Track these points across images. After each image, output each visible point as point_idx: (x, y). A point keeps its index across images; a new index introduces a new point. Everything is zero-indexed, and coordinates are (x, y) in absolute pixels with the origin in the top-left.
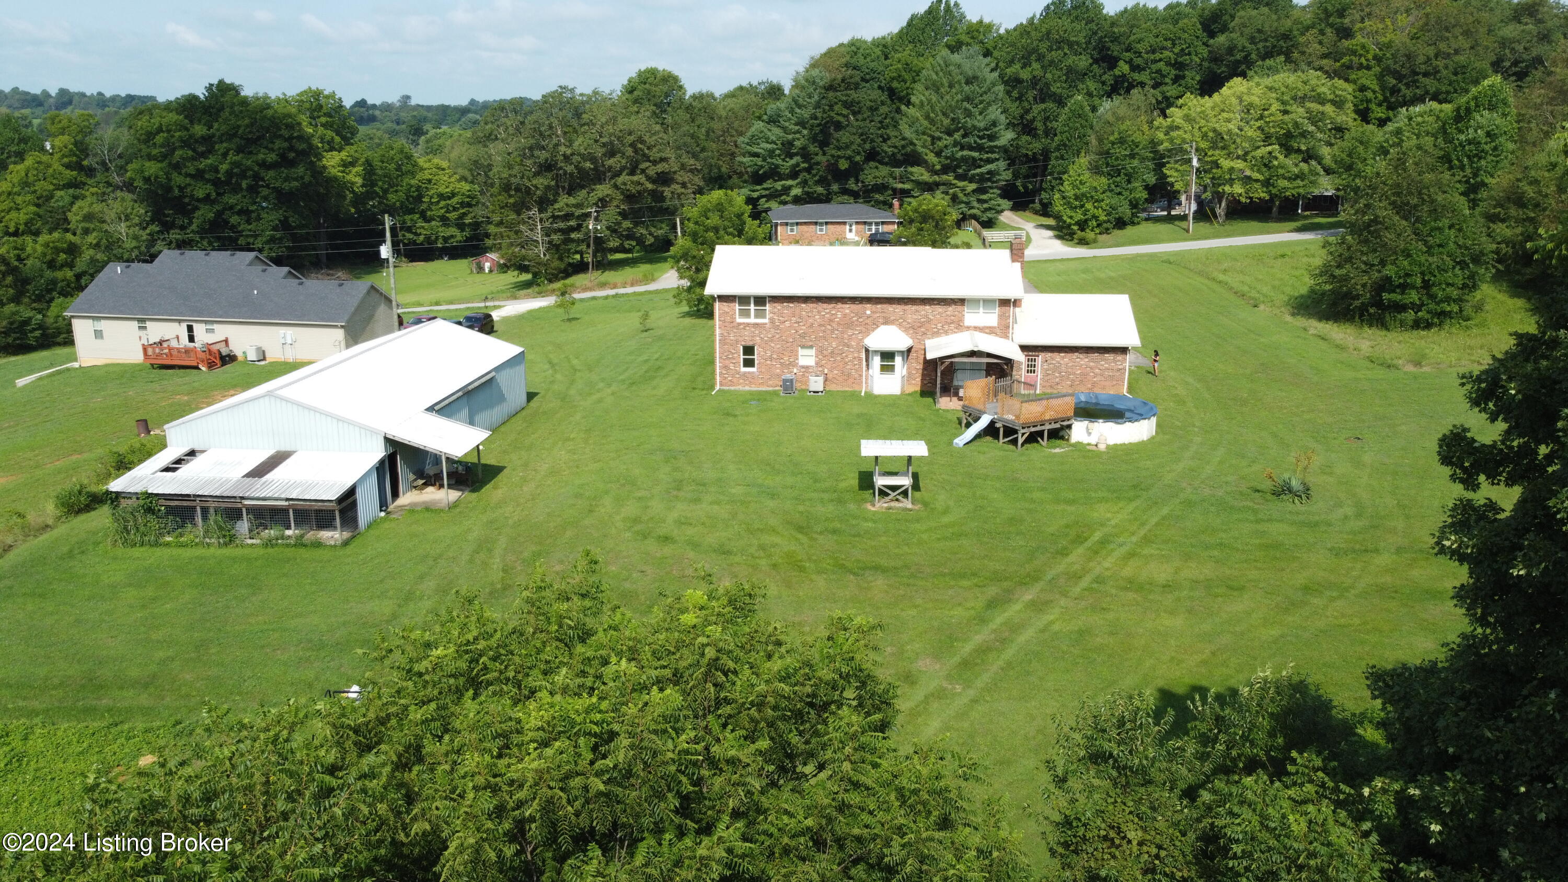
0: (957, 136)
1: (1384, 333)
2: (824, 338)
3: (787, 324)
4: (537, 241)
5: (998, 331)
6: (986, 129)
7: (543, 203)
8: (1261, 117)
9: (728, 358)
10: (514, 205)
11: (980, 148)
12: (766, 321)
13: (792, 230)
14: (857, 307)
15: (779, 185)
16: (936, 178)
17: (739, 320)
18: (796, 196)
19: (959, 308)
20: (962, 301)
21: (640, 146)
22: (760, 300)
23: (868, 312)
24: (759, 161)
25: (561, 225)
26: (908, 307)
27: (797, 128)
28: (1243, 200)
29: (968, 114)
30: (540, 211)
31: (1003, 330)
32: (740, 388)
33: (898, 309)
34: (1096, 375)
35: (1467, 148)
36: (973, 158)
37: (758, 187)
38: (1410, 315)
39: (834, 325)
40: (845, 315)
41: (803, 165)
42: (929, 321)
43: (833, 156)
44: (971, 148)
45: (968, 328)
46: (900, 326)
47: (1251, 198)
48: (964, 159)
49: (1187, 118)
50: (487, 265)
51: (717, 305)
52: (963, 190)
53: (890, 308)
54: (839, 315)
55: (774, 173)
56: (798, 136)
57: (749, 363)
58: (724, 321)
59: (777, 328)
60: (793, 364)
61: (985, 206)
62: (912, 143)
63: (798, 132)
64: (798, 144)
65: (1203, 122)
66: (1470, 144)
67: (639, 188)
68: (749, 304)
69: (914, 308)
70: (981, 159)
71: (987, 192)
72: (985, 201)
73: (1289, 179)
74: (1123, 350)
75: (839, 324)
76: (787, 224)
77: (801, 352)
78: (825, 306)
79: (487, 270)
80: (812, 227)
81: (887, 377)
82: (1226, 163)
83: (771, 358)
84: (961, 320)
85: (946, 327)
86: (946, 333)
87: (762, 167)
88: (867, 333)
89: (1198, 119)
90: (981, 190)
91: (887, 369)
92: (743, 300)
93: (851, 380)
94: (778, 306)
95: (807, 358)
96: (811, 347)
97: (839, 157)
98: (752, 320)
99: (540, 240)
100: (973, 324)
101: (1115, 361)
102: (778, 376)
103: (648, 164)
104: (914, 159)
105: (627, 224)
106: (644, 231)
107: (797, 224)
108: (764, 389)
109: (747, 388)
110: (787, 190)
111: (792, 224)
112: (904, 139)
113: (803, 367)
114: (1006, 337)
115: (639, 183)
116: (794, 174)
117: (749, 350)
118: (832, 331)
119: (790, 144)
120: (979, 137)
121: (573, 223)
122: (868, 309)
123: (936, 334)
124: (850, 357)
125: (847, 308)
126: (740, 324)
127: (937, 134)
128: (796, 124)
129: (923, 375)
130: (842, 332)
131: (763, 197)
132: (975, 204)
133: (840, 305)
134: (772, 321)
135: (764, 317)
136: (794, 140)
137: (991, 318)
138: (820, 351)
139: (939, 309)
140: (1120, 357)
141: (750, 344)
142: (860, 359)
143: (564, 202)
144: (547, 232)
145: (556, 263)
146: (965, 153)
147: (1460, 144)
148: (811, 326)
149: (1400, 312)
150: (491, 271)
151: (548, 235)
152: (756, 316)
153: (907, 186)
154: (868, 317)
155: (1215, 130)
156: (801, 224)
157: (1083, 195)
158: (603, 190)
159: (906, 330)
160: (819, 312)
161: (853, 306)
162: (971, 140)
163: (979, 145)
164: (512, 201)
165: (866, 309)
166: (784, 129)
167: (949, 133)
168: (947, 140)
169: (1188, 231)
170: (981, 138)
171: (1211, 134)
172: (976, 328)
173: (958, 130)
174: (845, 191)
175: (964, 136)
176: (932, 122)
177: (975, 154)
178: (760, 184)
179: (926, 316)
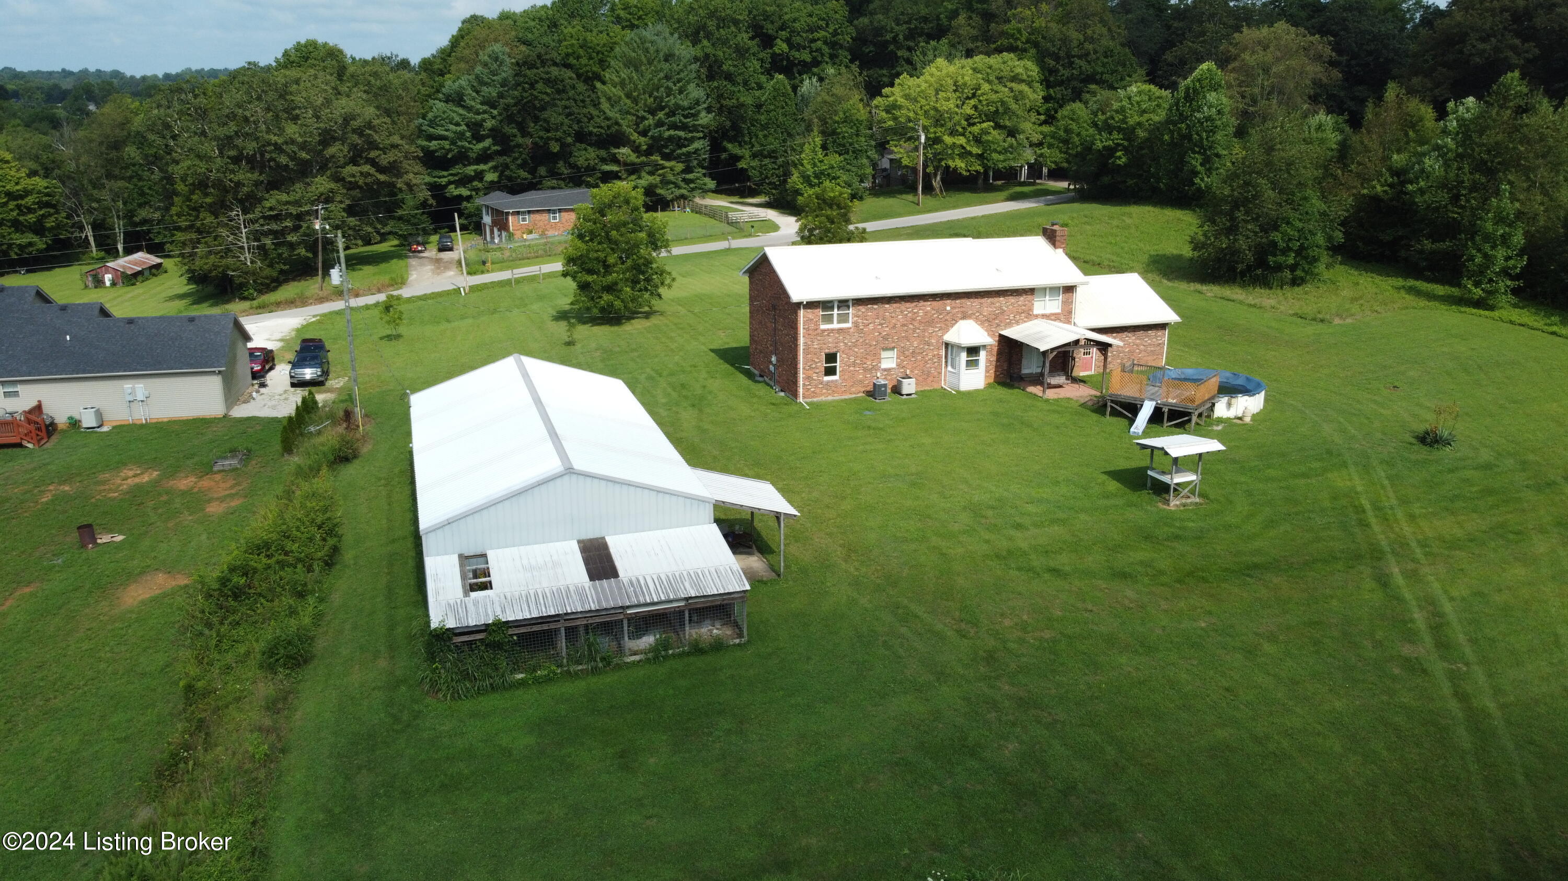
0: (661, 115)
1: (1268, 291)
2: (906, 338)
3: (871, 327)
4: (242, 248)
5: (1062, 317)
6: (690, 108)
7: (248, 203)
8: (974, 95)
9: (811, 368)
10: (210, 205)
11: (684, 127)
12: (849, 325)
13: (524, 220)
14: (937, 304)
15: (471, 170)
16: (643, 159)
17: (823, 327)
18: (492, 182)
19: (1029, 297)
20: (1031, 291)
21: (368, 131)
22: (843, 303)
23: (948, 308)
24: (446, 144)
25: (274, 226)
26: (984, 300)
27: (485, 107)
28: (964, 173)
29: (669, 92)
30: (245, 212)
31: (1066, 316)
32: (823, 398)
33: (975, 303)
34: (1141, 352)
36: (680, 138)
37: (445, 173)
38: (1287, 274)
39: (916, 324)
40: (926, 313)
41: (496, 148)
42: (1003, 312)
43: (541, 138)
44: (674, 126)
45: (1037, 316)
46: (977, 320)
47: (969, 171)
48: (671, 138)
49: (907, 97)
50: (108, 278)
51: (802, 312)
52: (672, 169)
53: (968, 302)
54: (921, 313)
55: (462, 158)
56: (486, 116)
57: (830, 371)
58: (808, 329)
59: (860, 331)
60: (876, 368)
61: (692, 185)
62: (617, 123)
63: (485, 112)
64: (489, 124)
65: (923, 102)
67: (369, 180)
68: (832, 308)
69: (990, 300)
70: (686, 139)
71: (692, 172)
72: (692, 181)
73: (1000, 153)
74: (1162, 326)
75: (920, 322)
76: (518, 213)
77: (884, 354)
78: (908, 305)
79: (108, 283)
80: (545, 216)
81: (973, 372)
82: (948, 140)
83: (854, 364)
84: (1031, 309)
85: (1019, 316)
86: (1018, 323)
87: (450, 150)
88: (946, 329)
89: (919, 99)
90: (688, 170)
91: (972, 364)
92: (826, 305)
93: (931, 379)
94: (862, 309)
95: (889, 361)
96: (893, 349)
97: (549, 139)
98: (835, 325)
99: (246, 245)
100: (1041, 312)
101: (1156, 337)
102: (861, 381)
103: (377, 153)
104: (619, 139)
105: (352, 221)
106: (370, 229)
107: (529, 212)
108: (846, 397)
109: (830, 398)
110: (479, 176)
111: (524, 213)
112: (608, 119)
113: (885, 370)
114: (1069, 322)
115: (368, 174)
116: (484, 157)
117: (831, 358)
118: (914, 331)
119: (479, 125)
120: (683, 115)
121: (288, 223)
122: (948, 306)
123: (1009, 325)
124: (930, 355)
125: (928, 306)
126: (824, 331)
127: (641, 113)
128: (482, 104)
129: (996, 367)
130: (924, 330)
131: (450, 183)
132: (682, 184)
133: (922, 303)
134: (856, 324)
135: (846, 321)
136: (484, 120)
137: (1053, 305)
138: (902, 353)
139: (1012, 300)
140: (1160, 333)
141: (833, 351)
142: (940, 357)
143: (275, 199)
144: (256, 236)
145: (267, 272)
146: (672, 132)
147: (1199, 121)
148: (894, 327)
149: (1276, 272)
150: (114, 284)
151: (257, 239)
152: (839, 322)
153: (615, 168)
154: (948, 313)
155: (936, 109)
156: (533, 212)
157: (822, 173)
158: (322, 184)
159: (982, 324)
160: (902, 312)
161: (935, 304)
162: (676, 119)
163: (683, 124)
164: (208, 200)
165: (946, 305)
166: (469, 109)
167: (652, 112)
168: (650, 121)
169: (918, 204)
170: (686, 117)
171: (932, 112)
172: (1043, 316)
173: (662, 109)
174: (553, 174)
175: (668, 115)
176: (635, 101)
177: (681, 134)
178: (447, 170)
179: (1000, 308)
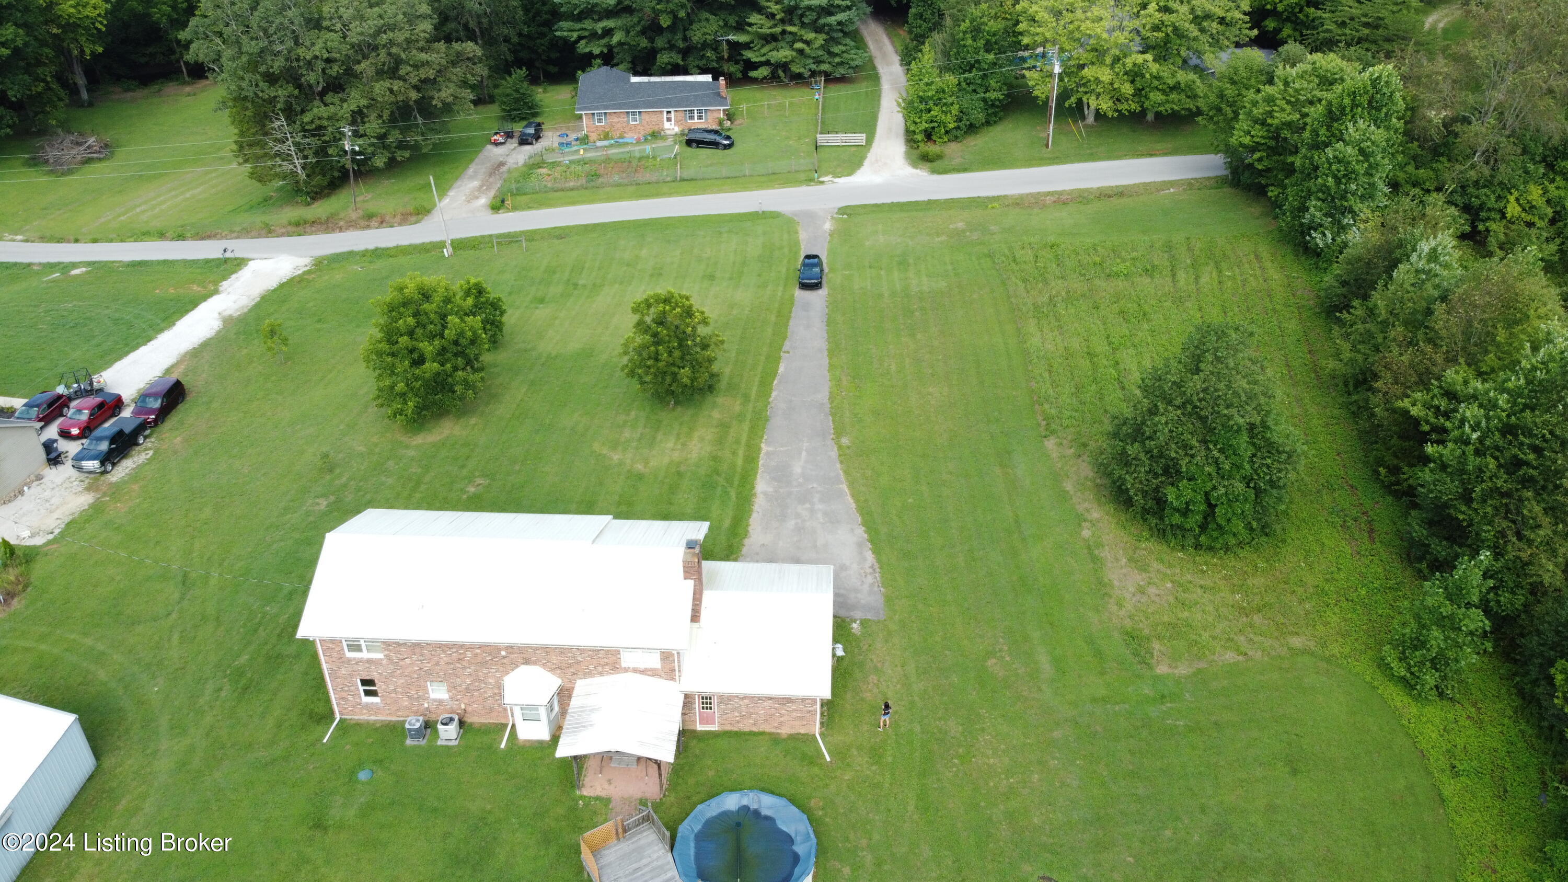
2: (456, 675)
3: (408, 661)
5: (663, 674)
9: (343, 691)
12: (381, 657)
13: (600, 120)
14: (488, 647)
17: (350, 656)
19: (612, 652)
20: (614, 649)
23: (503, 653)
26: (551, 650)
31: (669, 672)
32: (364, 717)
33: (539, 651)
34: (782, 716)
35: (1334, 167)
39: (465, 664)
40: (476, 655)
42: (579, 662)
45: (626, 670)
46: (544, 666)
51: (318, 642)
53: (529, 653)
54: (469, 654)
57: (371, 694)
58: (331, 657)
59: (396, 664)
60: (423, 698)
66: (1339, 162)
68: (357, 640)
69: (558, 650)
75: (470, 662)
76: (593, 114)
77: (430, 687)
80: (623, 117)
81: (533, 722)
83: (395, 692)
84: (617, 662)
85: (600, 669)
86: (602, 673)
88: (506, 671)
91: (530, 716)
93: (496, 714)
94: (393, 644)
95: (438, 692)
96: (441, 682)
98: (365, 656)
100: (632, 666)
101: (803, 704)
102: (408, 708)
107: (605, 114)
108: (393, 719)
109: (373, 719)
111: (599, 114)
113: (435, 700)
114: (672, 682)
117: (367, 684)
118: (464, 668)
122: (503, 650)
123: (589, 674)
124: (490, 693)
125: (477, 648)
126: (350, 660)
130: (476, 670)
134: (389, 657)
135: (378, 652)
138: (453, 687)
139: (589, 652)
140: (809, 701)
141: (368, 676)
142: (502, 696)
148: (437, 664)
152: (371, 653)
154: (504, 657)
156: (610, 114)
159: (552, 670)
160: (444, 651)
161: (484, 647)
165: (500, 650)
169: (1046, 145)
172: (635, 670)
179: (574, 657)
